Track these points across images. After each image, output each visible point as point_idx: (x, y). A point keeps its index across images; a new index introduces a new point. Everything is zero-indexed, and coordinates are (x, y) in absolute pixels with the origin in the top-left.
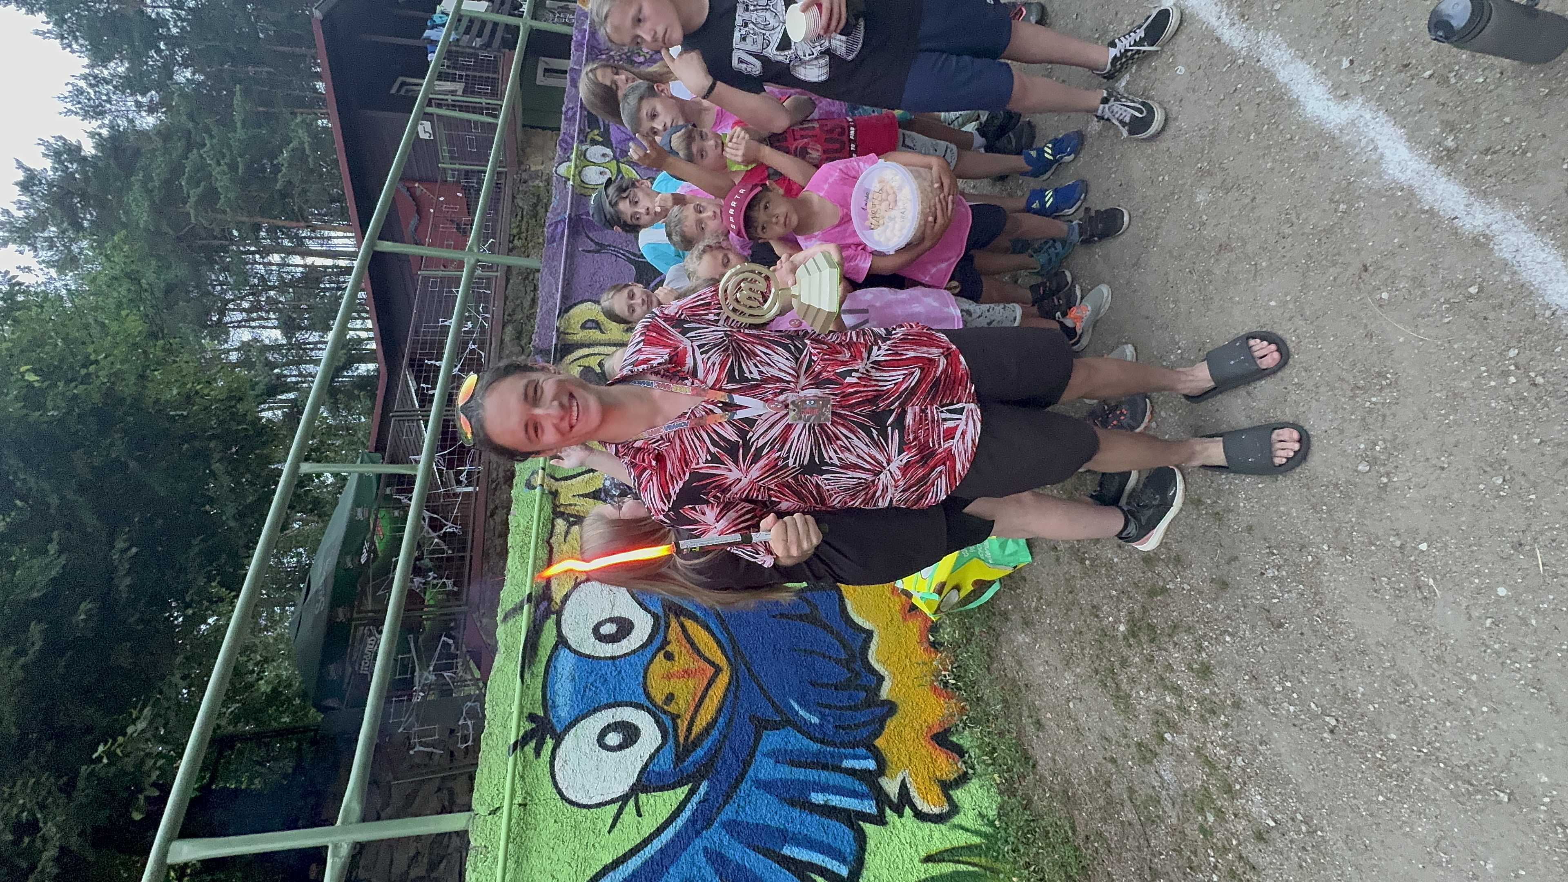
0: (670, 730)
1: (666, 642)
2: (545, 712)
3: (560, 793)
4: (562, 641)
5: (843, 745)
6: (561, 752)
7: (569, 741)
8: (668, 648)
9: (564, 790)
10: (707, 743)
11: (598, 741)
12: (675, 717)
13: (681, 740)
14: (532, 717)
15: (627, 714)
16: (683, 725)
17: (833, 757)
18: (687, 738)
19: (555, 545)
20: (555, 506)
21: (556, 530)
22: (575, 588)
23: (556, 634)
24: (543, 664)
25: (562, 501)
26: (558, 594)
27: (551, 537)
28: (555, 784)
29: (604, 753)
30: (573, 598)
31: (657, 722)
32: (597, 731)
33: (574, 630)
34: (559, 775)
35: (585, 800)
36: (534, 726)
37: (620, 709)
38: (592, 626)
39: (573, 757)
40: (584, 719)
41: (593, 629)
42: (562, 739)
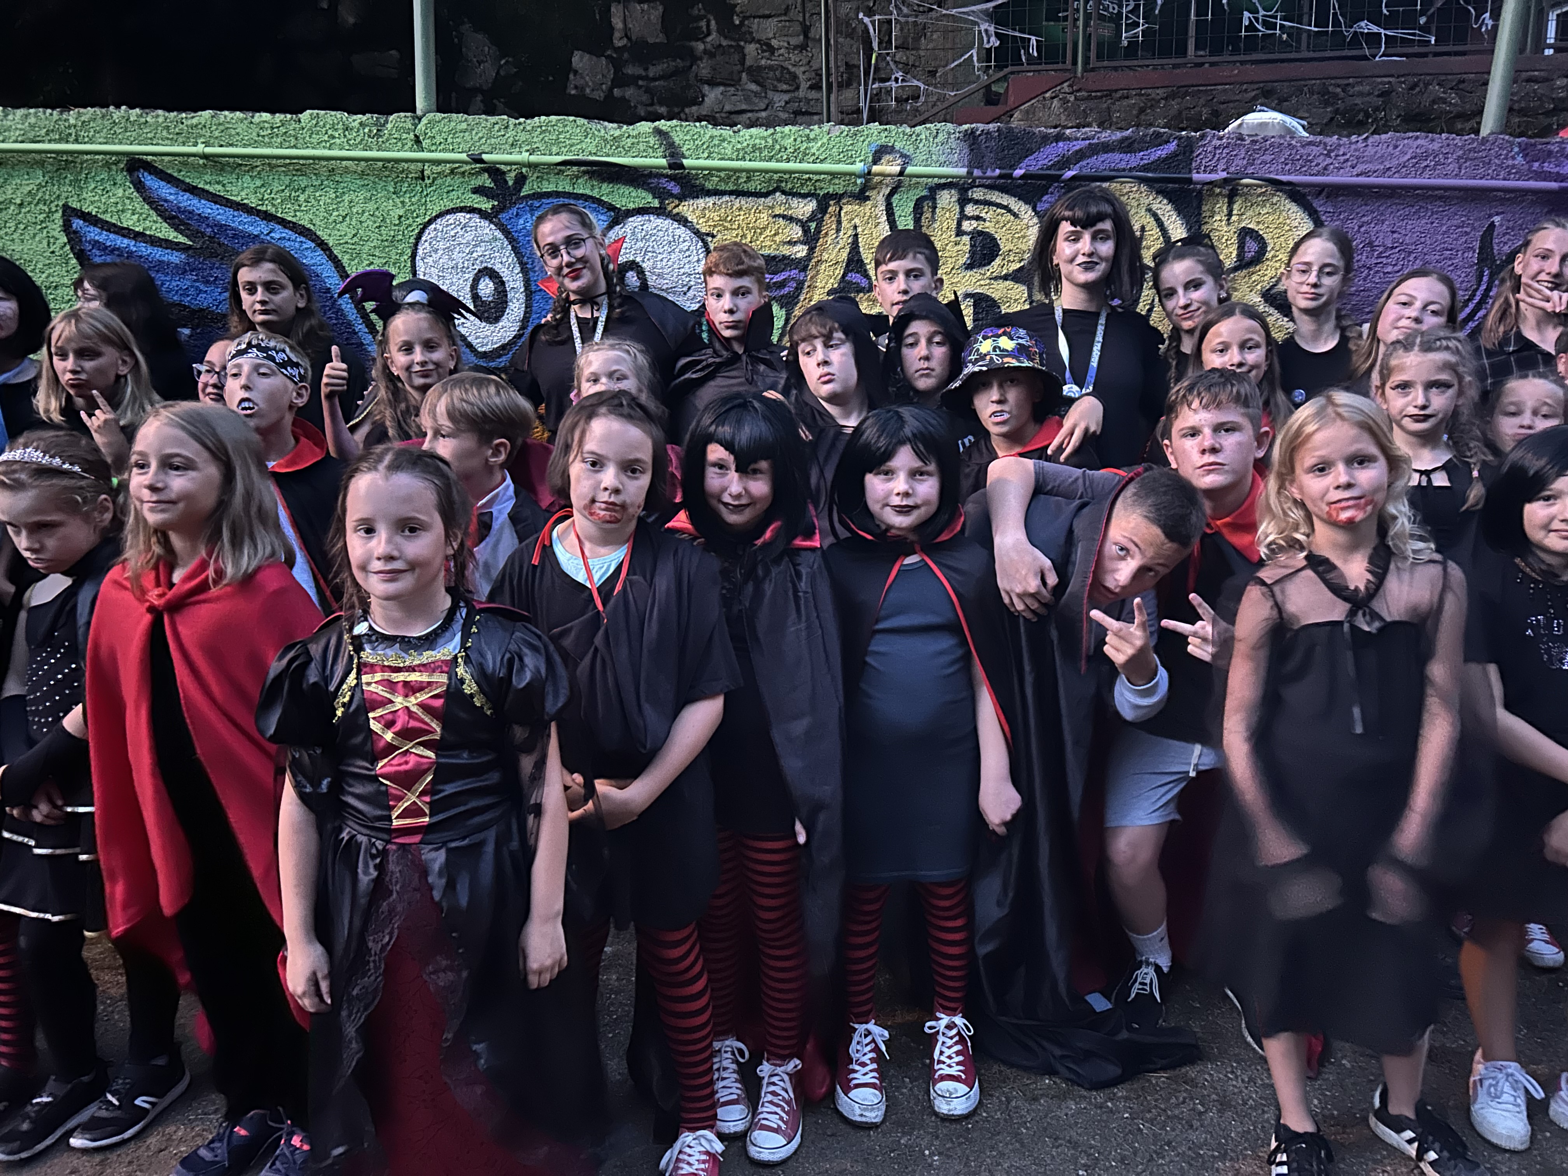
2: (525, 196)
3: (430, 222)
4: (619, 217)
6: (476, 218)
7: (487, 229)
9: (433, 226)
11: (486, 268)
15: (516, 308)
19: (769, 201)
20: (838, 197)
21: (794, 202)
22: (697, 233)
23: (631, 206)
24: (588, 192)
25: (847, 208)
26: (689, 209)
27: (784, 192)
28: (441, 215)
29: (470, 276)
30: (682, 231)
31: (503, 347)
32: (497, 267)
33: (633, 233)
34: (451, 218)
35: (420, 252)
36: (511, 183)
37: (522, 297)
38: (638, 259)
39: (469, 237)
40: (514, 249)
41: (633, 262)
42: (491, 222)
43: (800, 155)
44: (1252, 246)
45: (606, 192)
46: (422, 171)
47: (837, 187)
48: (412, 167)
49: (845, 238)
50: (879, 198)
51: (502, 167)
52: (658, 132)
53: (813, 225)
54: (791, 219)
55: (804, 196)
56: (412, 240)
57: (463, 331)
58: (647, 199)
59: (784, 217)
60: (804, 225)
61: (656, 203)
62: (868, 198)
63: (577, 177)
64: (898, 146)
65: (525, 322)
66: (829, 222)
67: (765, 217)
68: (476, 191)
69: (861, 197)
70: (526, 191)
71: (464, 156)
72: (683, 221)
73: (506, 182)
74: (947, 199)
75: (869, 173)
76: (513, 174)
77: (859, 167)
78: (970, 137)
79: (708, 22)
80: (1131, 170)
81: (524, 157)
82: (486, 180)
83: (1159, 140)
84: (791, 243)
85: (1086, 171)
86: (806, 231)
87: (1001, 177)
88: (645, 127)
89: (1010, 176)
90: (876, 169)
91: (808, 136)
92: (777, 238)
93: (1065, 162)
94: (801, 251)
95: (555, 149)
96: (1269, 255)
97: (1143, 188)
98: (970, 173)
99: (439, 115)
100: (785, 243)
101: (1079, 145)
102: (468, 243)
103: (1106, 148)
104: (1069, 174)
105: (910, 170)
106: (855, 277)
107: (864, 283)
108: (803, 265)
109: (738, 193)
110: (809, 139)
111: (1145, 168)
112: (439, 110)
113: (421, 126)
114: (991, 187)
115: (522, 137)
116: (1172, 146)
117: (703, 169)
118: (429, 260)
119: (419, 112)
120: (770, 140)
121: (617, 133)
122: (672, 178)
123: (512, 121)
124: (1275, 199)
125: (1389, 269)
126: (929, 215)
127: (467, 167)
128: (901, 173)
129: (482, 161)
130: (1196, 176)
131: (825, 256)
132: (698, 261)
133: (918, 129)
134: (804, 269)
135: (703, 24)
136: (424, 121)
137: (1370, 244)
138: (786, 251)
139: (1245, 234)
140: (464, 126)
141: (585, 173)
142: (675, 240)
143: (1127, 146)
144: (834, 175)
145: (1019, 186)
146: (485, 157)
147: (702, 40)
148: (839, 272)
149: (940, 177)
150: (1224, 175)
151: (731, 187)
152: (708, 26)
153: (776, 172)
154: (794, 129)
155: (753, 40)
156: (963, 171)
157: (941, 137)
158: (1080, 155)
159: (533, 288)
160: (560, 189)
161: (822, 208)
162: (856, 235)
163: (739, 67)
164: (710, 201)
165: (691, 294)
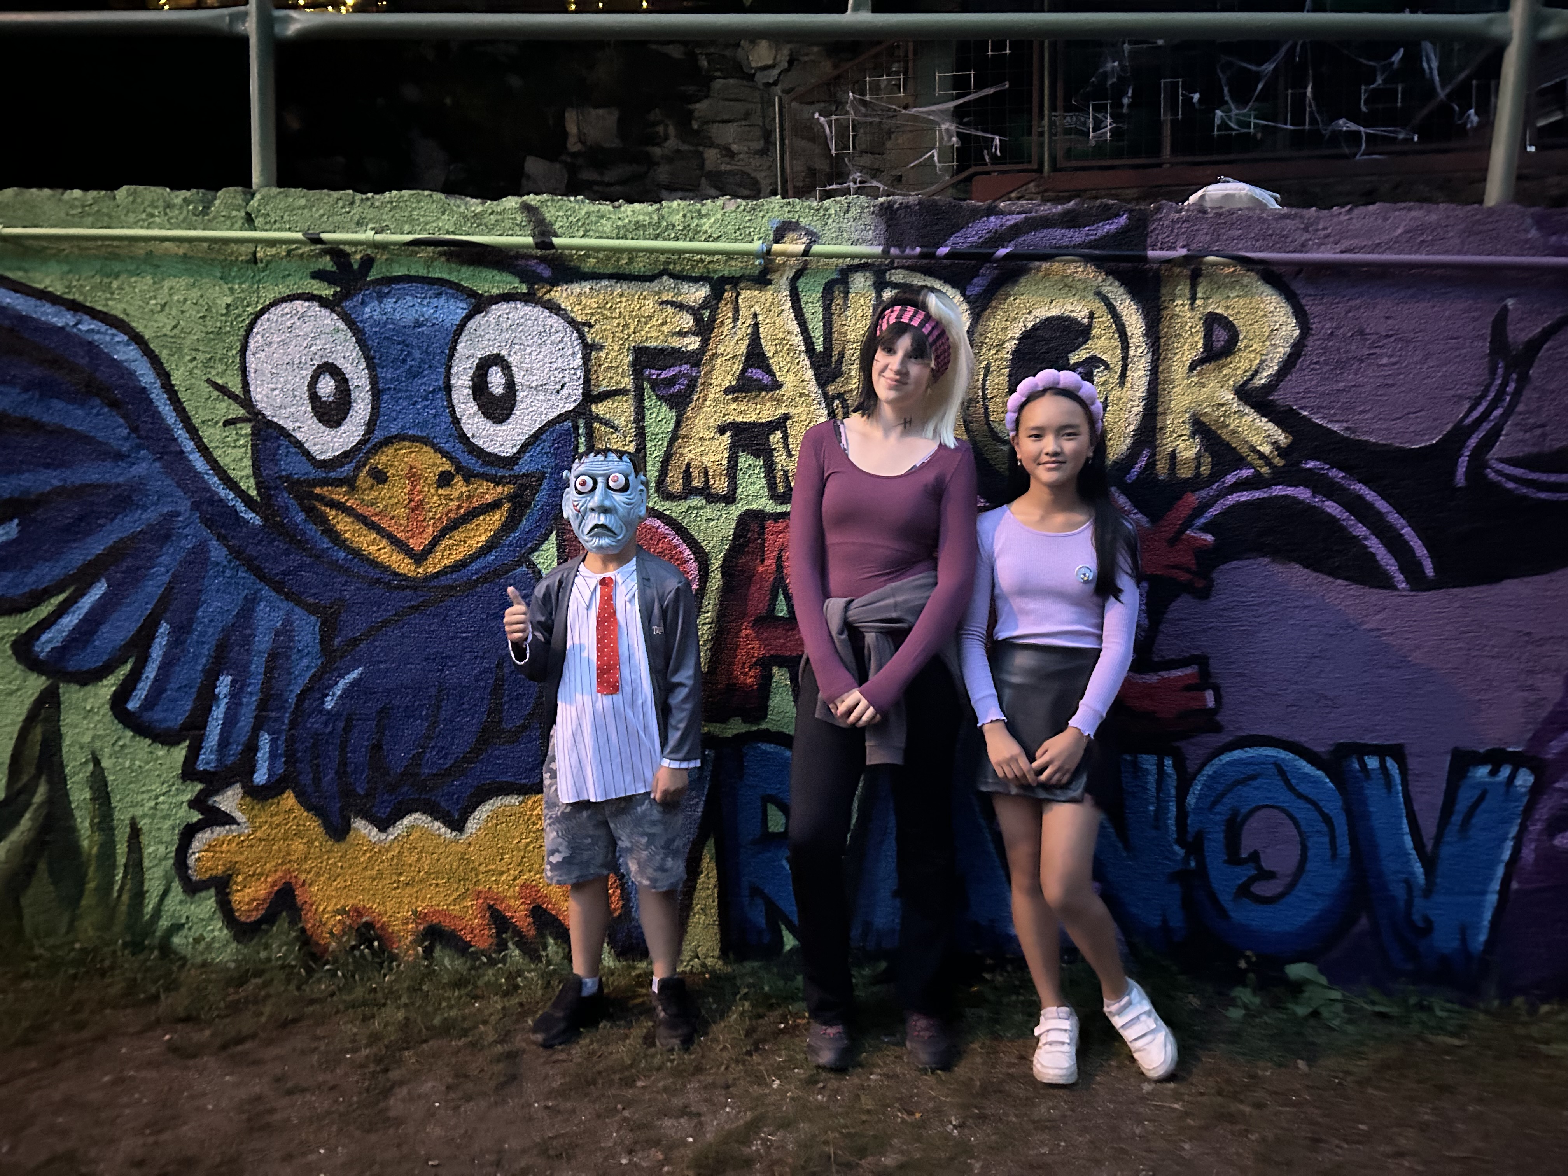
0: (333, 475)
1: (469, 477)
2: (372, 281)
3: (262, 312)
4: (480, 304)
5: (291, 741)
6: (316, 308)
7: (328, 319)
8: (458, 479)
9: (266, 316)
10: (313, 531)
11: (326, 363)
12: (350, 483)
13: (318, 490)
14: (368, 263)
15: (361, 409)
16: (339, 494)
17: (276, 720)
18: (321, 498)
19: (655, 285)
20: (735, 282)
21: (685, 287)
22: (572, 322)
23: (495, 291)
24: (445, 276)
25: (745, 294)
26: (562, 295)
27: (672, 276)
28: (274, 304)
29: (308, 373)
30: (555, 321)
31: (346, 454)
32: (339, 363)
33: (498, 323)
34: (286, 307)
35: (252, 345)
36: (356, 267)
37: (368, 397)
38: (503, 353)
39: (307, 328)
40: (358, 341)
41: (498, 355)
42: (333, 311)
43: (690, 232)
44: (1221, 335)
45: (465, 276)
46: (255, 253)
47: (735, 267)
48: (243, 249)
49: (744, 329)
50: (783, 282)
51: (347, 248)
52: (527, 208)
53: (707, 313)
54: (680, 306)
55: (695, 280)
56: (242, 332)
57: (299, 436)
58: (513, 283)
59: (673, 304)
60: (695, 312)
61: (524, 289)
62: (769, 282)
63: (433, 259)
64: (804, 222)
65: (371, 426)
66: (725, 311)
67: (650, 305)
68: (318, 275)
69: (762, 280)
70: (373, 275)
71: (299, 236)
72: (554, 308)
73: (351, 265)
74: (860, 282)
75: (769, 252)
76: (358, 256)
77: (757, 245)
78: (888, 213)
79: (666, 127)
80: (1074, 247)
81: (368, 235)
82: (327, 263)
83: (1108, 214)
84: (682, 334)
85: (1024, 250)
86: (698, 320)
87: (922, 256)
88: (511, 202)
89: (933, 256)
90: (776, 247)
91: (699, 211)
92: (665, 329)
93: (999, 238)
94: (693, 343)
95: (407, 228)
96: (1242, 345)
97: (1091, 268)
98: (886, 252)
99: (275, 190)
100: (674, 334)
101: (1013, 219)
102: (306, 336)
103: (1046, 222)
104: (1002, 252)
105: (816, 248)
106: (756, 373)
107: (767, 379)
108: (695, 359)
109: (620, 277)
110: (700, 215)
111: (1092, 245)
112: (280, 185)
113: (254, 203)
114: (911, 269)
115: (370, 213)
116: (1123, 220)
117: (579, 248)
118: (262, 355)
119: (254, 187)
120: (655, 217)
121: (479, 209)
122: (542, 259)
123: (359, 196)
124: (1246, 280)
125: (1385, 361)
126: (840, 301)
127: (306, 249)
128: (806, 253)
129: (319, 241)
130: (1151, 253)
131: (721, 349)
132: (573, 354)
133: (827, 202)
134: (697, 364)
136: (258, 196)
137: (1362, 332)
138: (676, 343)
139: (1212, 321)
140: (303, 202)
141: (441, 254)
142: (545, 331)
143: (1071, 221)
144: (729, 255)
145: (946, 267)
146: (324, 236)
147: (658, 144)
148: (738, 367)
149: (853, 256)
150: (1183, 252)
151: (610, 270)
153: (662, 251)
154: (683, 203)
155: (712, 145)
156: (878, 250)
157: (853, 212)
158: (1016, 231)
159: (381, 385)
160: (413, 273)
161: (717, 294)
162: (756, 325)
163: (697, 172)
164: (586, 286)
165: (565, 392)
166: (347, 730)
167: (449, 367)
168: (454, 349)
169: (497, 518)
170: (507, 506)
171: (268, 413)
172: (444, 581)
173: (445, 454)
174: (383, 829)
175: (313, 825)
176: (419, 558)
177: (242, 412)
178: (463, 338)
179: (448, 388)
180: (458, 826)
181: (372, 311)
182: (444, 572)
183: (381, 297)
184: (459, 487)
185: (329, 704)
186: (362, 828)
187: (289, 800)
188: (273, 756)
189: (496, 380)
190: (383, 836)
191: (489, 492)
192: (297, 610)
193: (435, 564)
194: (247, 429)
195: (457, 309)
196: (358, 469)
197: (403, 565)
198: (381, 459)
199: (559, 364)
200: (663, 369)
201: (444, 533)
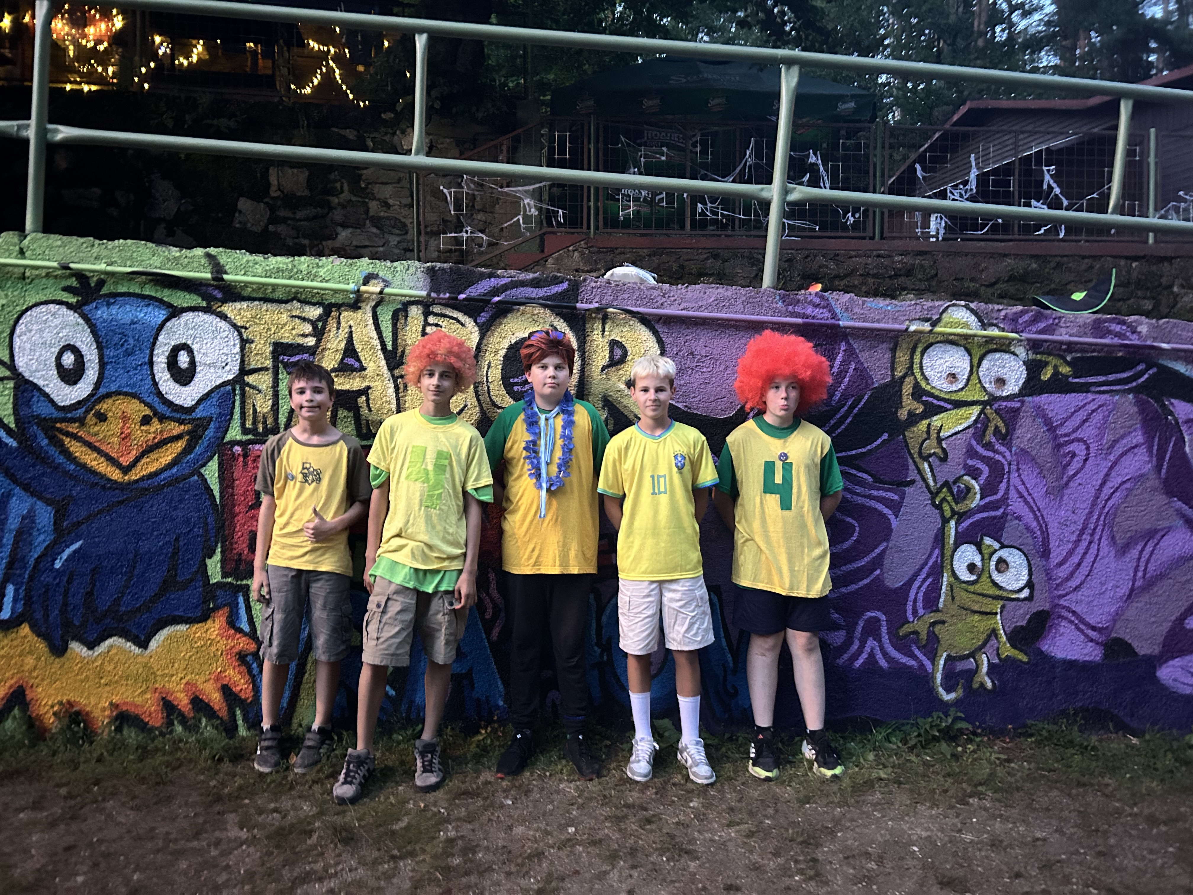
0: (69, 415)
1: (162, 419)
2: (103, 295)
3: (27, 310)
4: (175, 312)
5: (29, 589)
6: (64, 310)
7: (72, 317)
8: (155, 421)
9: (29, 313)
10: (53, 451)
11: (69, 345)
12: (82, 422)
13: (58, 425)
14: (101, 283)
15: (91, 374)
16: (73, 428)
17: (20, 575)
18: (60, 431)
19: (288, 306)
20: (339, 306)
21: (307, 308)
22: (234, 326)
23: (185, 305)
24: (153, 294)
25: (345, 314)
26: (229, 309)
27: (299, 301)
28: (36, 305)
29: (57, 350)
30: (223, 324)
31: (79, 402)
32: (78, 344)
33: (186, 324)
34: (43, 308)
35: (18, 331)
36: (93, 285)
37: (97, 367)
38: (189, 342)
39: (57, 322)
40: (92, 332)
41: (185, 344)
42: (75, 312)
43: (310, 276)
44: (618, 352)
45: (166, 295)
46: (24, 273)
47: (338, 299)
48: (16, 270)
49: (343, 334)
50: (367, 308)
51: (87, 274)
53: (320, 324)
54: (304, 319)
55: (314, 304)
56: (12, 322)
57: (47, 390)
58: (195, 300)
59: (299, 317)
60: (313, 323)
61: (204, 304)
62: (360, 308)
63: (145, 284)
64: (381, 274)
65: (98, 385)
66: (332, 324)
67: (285, 317)
68: (66, 289)
69: (355, 306)
70: (104, 291)
71: (55, 264)
72: (224, 317)
73: (89, 284)
74: (415, 312)
75: (358, 290)
76: (95, 279)
77: (352, 286)
78: (431, 272)
79: (342, 183)
80: (539, 299)
81: (102, 267)
82: (73, 282)
83: (557, 281)
84: (304, 336)
85: (509, 298)
86: (315, 327)
87: (449, 298)
88: (199, 251)
89: (456, 299)
90: (363, 288)
91: (317, 264)
92: (294, 332)
93: (496, 292)
94: (311, 341)
95: (128, 263)
96: (629, 358)
97: (548, 311)
98: (429, 295)
99: (40, 235)
100: (299, 335)
101: (504, 281)
102: (56, 326)
103: (523, 284)
104: (496, 299)
105: (387, 290)
106: (351, 361)
107: (357, 365)
108: (313, 351)
109: (266, 300)
110: (318, 266)
111: (548, 298)
112: (44, 232)
113: (26, 242)
114: (446, 305)
115: (104, 253)
116: (565, 285)
117: (240, 282)
118: (24, 338)
119: (27, 232)
120: (290, 266)
121: (178, 254)
122: (217, 287)
123: (97, 242)
124: (632, 322)
125: (705, 370)
126: (403, 321)
127: (59, 272)
128: (381, 292)
129: (69, 268)
130: (579, 305)
131: (329, 346)
132: (234, 345)
133: (396, 264)
134: (313, 354)
135: (338, 185)
136: (28, 238)
137: (692, 353)
138: (301, 341)
139: (614, 344)
140: (59, 243)
141: (151, 281)
142: (217, 331)
143: (536, 283)
144: (336, 291)
145: (465, 305)
146: (72, 265)
147: (336, 195)
148: (339, 357)
149: (411, 296)
150: (597, 305)
151: (261, 295)
152: (342, 187)
153: (294, 287)
154: (308, 258)
155: (375, 199)
156: (424, 293)
157: (412, 270)
158: (505, 288)
159: (106, 360)
160: (131, 291)
161: (327, 313)
162: (351, 333)
163: (364, 216)
164: (245, 304)
165: (228, 368)
166: (69, 582)
167: (152, 351)
168: (156, 339)
169: (180, 445)
170: (187, 438)
171: (26, 375)
172: (141, 484)
173: (147, 404)
174: (91, 646)
175: (42, 646)
176: (126, 470)
177: (8, 373)
178: (163, 333)
179: (151, 363)
180: (144, 645)
181: (102, 314)
182: (142, 479)
183: (109, 305)
184: (156, 425)
185: (58, 565)
186: (76, 648)
187: (25, 629)
188: (15, 600)
189: (183, 359)
190: (91, 653)
191: (176, 429)
192: (38, 502)
193: (135, 474)
194: (11, 384)
195: (161, 315)
196: (87, 412)
197: (116, 475)
198: (103, 407)
199: (225, 351)
200: (291, 356)
201: (143, 455)
